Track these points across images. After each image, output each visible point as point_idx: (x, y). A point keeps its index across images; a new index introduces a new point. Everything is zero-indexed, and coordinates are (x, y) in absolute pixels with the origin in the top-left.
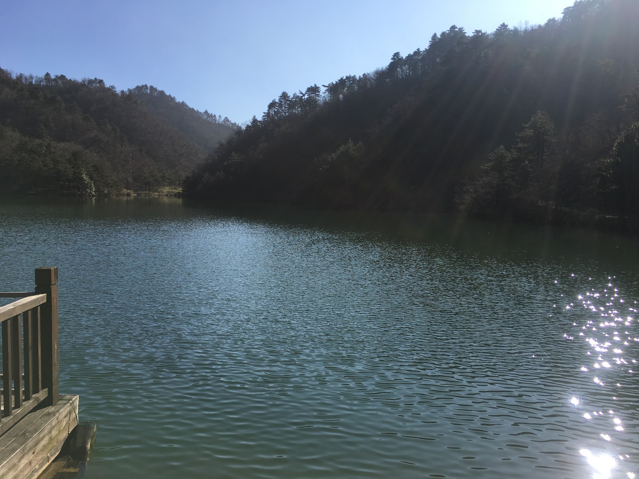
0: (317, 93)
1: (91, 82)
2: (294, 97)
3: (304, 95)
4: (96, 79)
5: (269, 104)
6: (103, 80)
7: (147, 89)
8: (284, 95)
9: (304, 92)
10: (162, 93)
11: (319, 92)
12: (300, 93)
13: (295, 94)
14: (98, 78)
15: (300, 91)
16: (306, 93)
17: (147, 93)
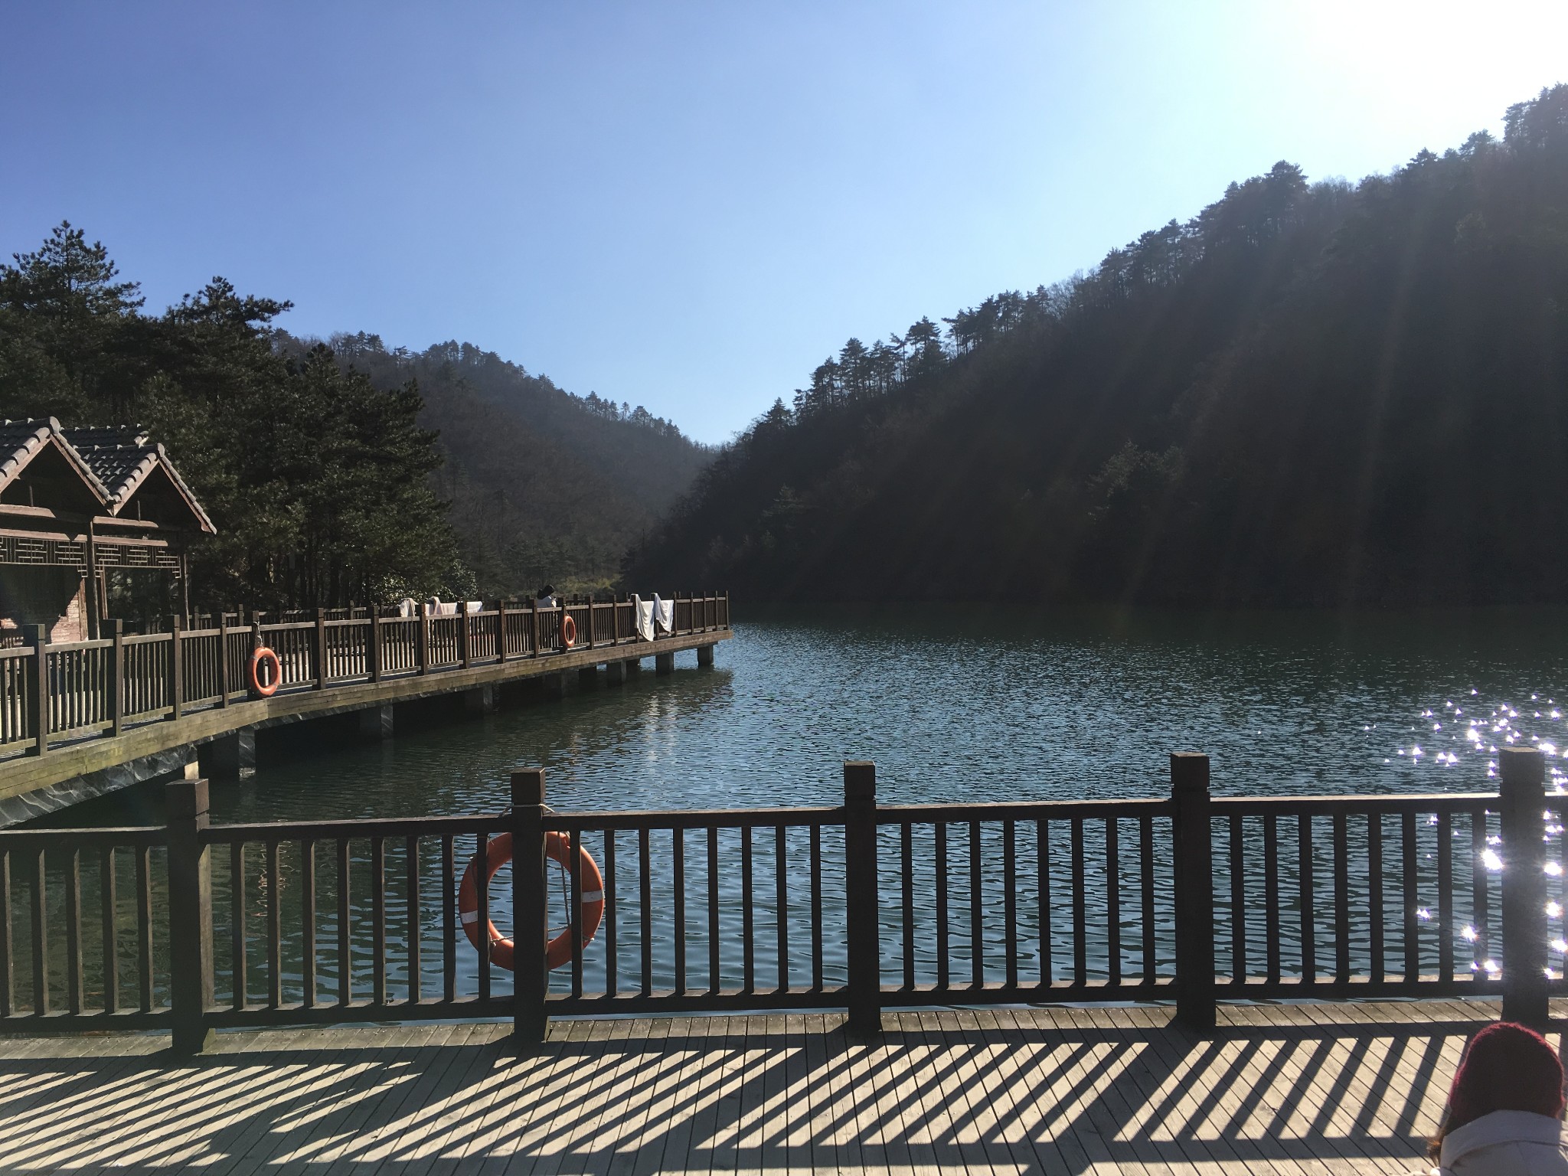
0: (932, 338)
1: (349, 340)
2: (876, 350)
3: (903, 344)
4: (361, 333)
5: (814, 370)
6: (378, 336)
7: (457, 351)
8: (854, 347)
9: (902, 338)
10: (492, 357)
11: (936, 335)
12: (893, 341)
13: (878, 342)
14: (366, 332)
15: (892, 334)
16: (907, 340)
17: (456, 360)
